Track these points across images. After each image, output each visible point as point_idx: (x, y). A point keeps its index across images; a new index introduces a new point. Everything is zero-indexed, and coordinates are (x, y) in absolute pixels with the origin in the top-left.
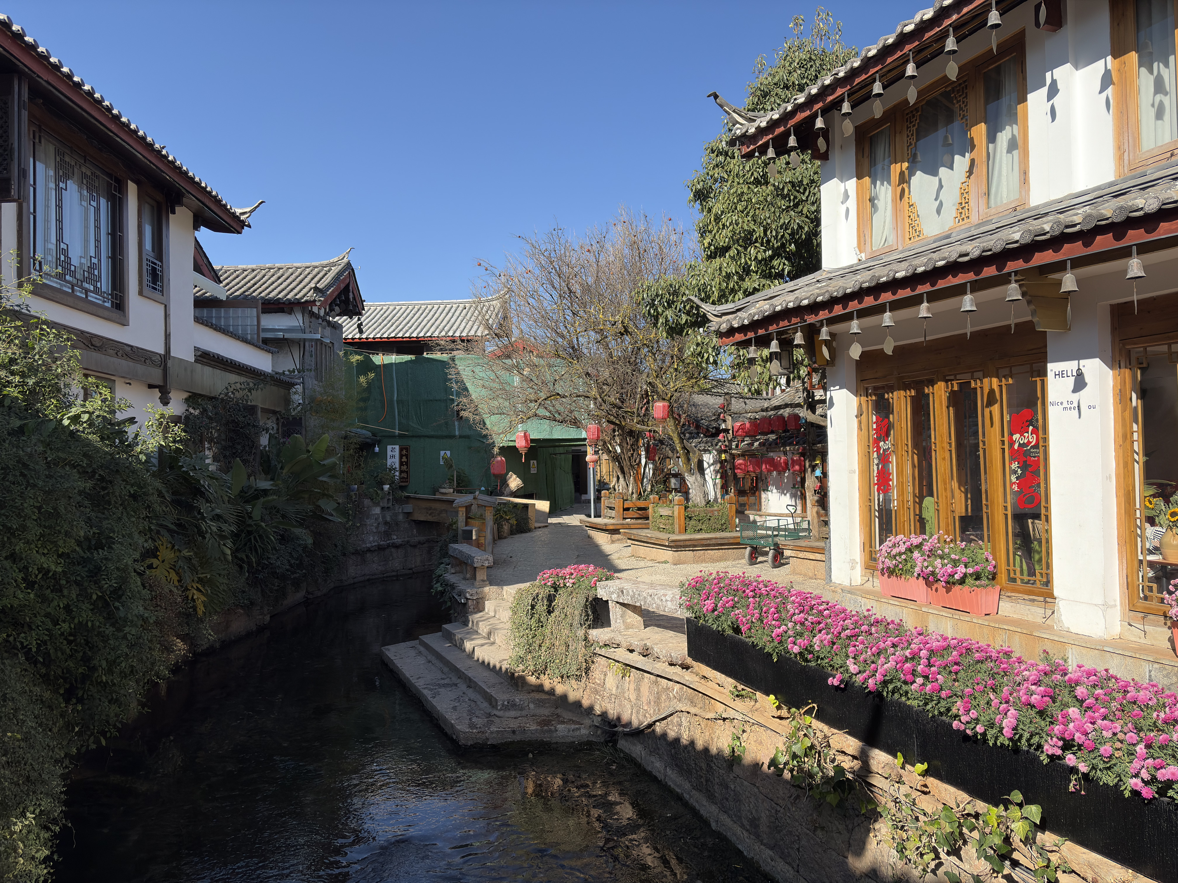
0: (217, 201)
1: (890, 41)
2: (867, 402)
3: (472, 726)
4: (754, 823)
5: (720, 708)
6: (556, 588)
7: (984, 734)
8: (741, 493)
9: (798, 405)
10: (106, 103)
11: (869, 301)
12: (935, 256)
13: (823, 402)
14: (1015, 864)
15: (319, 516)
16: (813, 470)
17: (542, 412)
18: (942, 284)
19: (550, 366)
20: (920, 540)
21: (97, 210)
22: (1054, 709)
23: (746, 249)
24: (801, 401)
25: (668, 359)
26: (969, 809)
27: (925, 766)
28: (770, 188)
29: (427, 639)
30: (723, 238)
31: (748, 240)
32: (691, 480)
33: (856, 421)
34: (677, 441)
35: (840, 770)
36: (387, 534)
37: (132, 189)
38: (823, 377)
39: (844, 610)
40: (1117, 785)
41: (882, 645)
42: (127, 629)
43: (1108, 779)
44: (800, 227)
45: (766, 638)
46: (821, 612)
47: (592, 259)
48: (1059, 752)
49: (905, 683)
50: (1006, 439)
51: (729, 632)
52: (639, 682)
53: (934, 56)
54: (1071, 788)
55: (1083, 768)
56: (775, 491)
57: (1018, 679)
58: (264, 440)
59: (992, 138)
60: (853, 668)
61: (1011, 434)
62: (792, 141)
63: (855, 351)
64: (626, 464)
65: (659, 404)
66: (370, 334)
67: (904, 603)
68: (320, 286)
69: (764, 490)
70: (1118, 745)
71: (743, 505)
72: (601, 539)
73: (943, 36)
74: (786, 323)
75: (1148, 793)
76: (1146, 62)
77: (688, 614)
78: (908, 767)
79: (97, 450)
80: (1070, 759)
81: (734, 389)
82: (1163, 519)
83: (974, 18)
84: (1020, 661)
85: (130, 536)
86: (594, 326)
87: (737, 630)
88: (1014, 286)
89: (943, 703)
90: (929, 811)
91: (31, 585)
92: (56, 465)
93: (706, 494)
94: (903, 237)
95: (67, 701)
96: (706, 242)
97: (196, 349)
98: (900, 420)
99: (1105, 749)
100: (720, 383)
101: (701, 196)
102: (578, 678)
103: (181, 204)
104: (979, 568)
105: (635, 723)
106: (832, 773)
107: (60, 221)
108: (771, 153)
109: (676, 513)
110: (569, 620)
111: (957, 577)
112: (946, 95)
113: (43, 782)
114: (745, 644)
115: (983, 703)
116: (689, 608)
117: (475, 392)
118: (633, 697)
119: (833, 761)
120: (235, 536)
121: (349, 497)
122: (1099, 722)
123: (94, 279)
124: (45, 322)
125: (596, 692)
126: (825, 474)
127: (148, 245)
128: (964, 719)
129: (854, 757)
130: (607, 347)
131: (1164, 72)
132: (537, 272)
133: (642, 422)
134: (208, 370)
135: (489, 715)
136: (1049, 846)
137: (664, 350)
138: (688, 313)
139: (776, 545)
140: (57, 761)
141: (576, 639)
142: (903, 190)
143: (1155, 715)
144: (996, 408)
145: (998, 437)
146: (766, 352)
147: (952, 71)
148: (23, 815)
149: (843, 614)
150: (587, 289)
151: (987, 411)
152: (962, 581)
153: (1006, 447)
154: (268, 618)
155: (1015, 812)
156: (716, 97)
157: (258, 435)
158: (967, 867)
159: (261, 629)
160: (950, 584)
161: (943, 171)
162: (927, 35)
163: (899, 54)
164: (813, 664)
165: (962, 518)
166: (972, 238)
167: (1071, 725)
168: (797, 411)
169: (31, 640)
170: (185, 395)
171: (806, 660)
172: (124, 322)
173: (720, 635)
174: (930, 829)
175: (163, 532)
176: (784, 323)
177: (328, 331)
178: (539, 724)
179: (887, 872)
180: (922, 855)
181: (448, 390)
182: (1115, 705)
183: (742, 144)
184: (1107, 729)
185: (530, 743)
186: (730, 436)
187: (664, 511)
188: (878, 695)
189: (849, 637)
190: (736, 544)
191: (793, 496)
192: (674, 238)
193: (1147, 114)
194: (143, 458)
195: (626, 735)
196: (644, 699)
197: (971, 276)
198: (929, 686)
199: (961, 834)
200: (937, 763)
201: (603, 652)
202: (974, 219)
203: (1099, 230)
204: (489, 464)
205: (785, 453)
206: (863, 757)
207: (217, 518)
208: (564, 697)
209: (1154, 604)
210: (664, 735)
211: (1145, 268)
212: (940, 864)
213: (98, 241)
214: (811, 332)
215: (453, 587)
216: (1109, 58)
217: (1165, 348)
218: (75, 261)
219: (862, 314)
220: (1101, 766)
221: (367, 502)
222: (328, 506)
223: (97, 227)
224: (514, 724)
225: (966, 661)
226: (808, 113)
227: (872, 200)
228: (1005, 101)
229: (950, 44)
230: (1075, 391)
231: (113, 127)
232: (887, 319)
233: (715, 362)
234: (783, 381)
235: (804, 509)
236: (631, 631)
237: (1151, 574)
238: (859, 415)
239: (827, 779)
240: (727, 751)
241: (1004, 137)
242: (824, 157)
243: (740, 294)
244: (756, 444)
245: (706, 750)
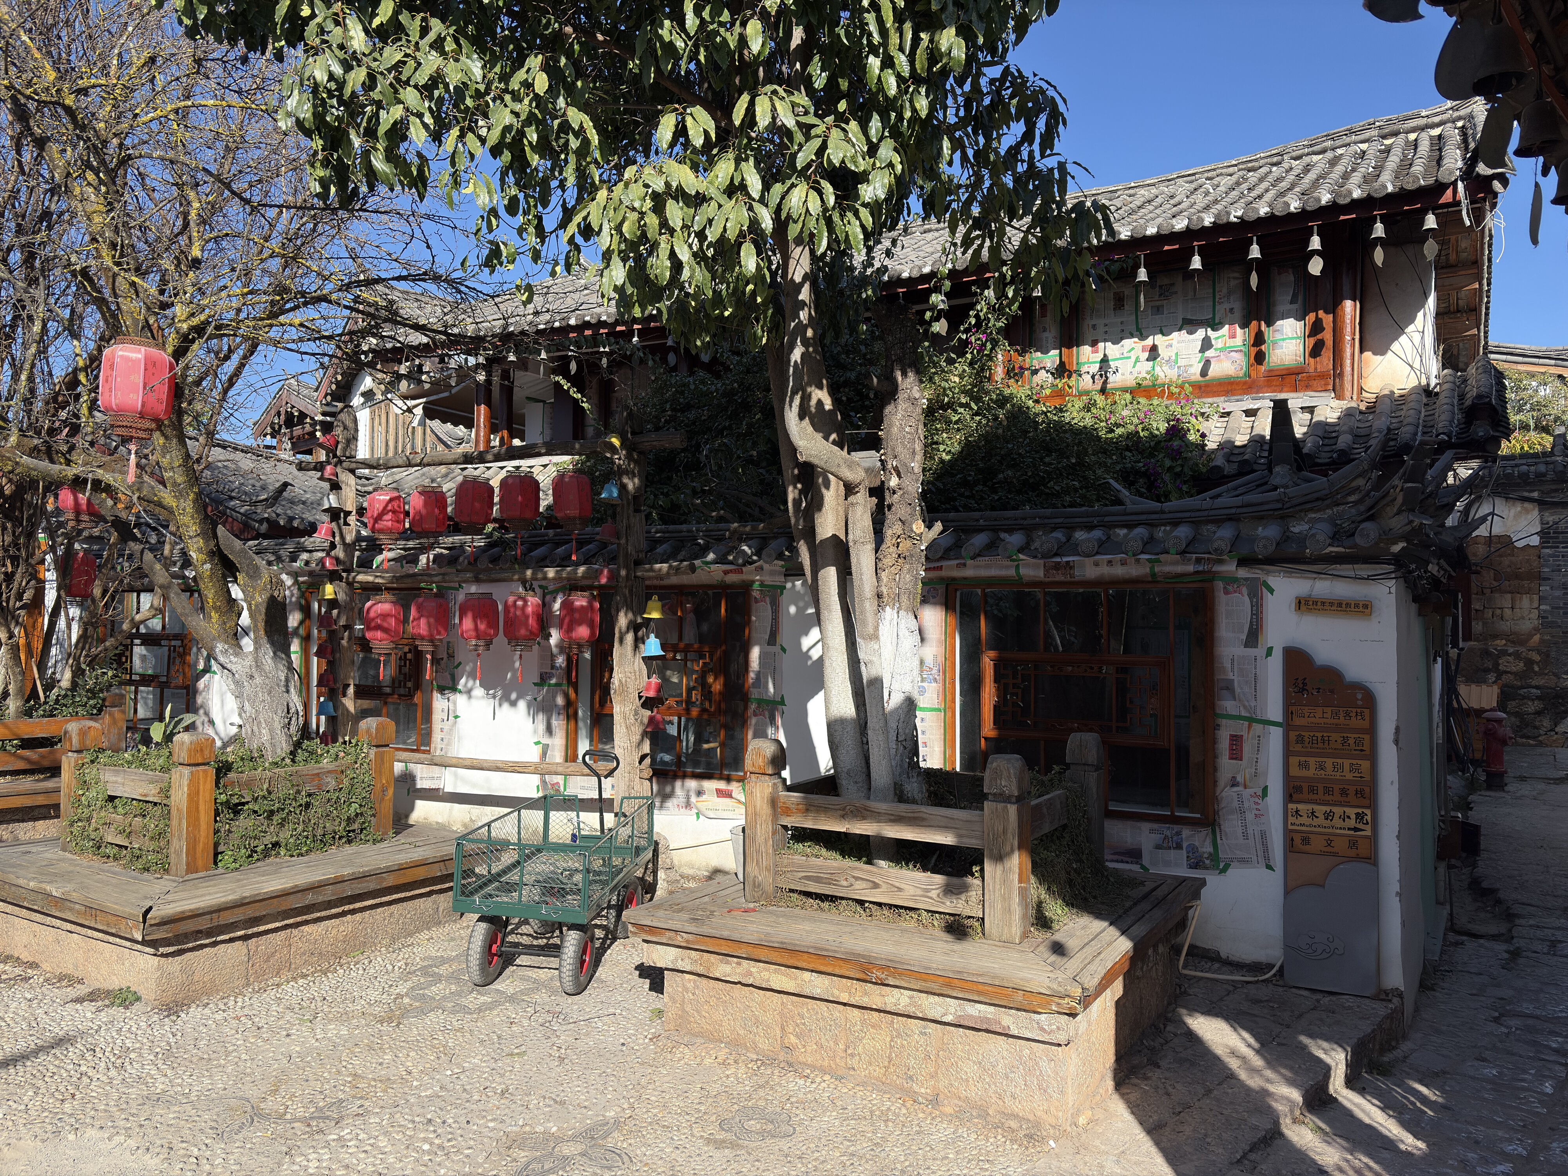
16: (639, 641)
56: (479, 692)
69: (442, 690)
109: (179, 797)
186: (351, 531)
205: (540, 586)
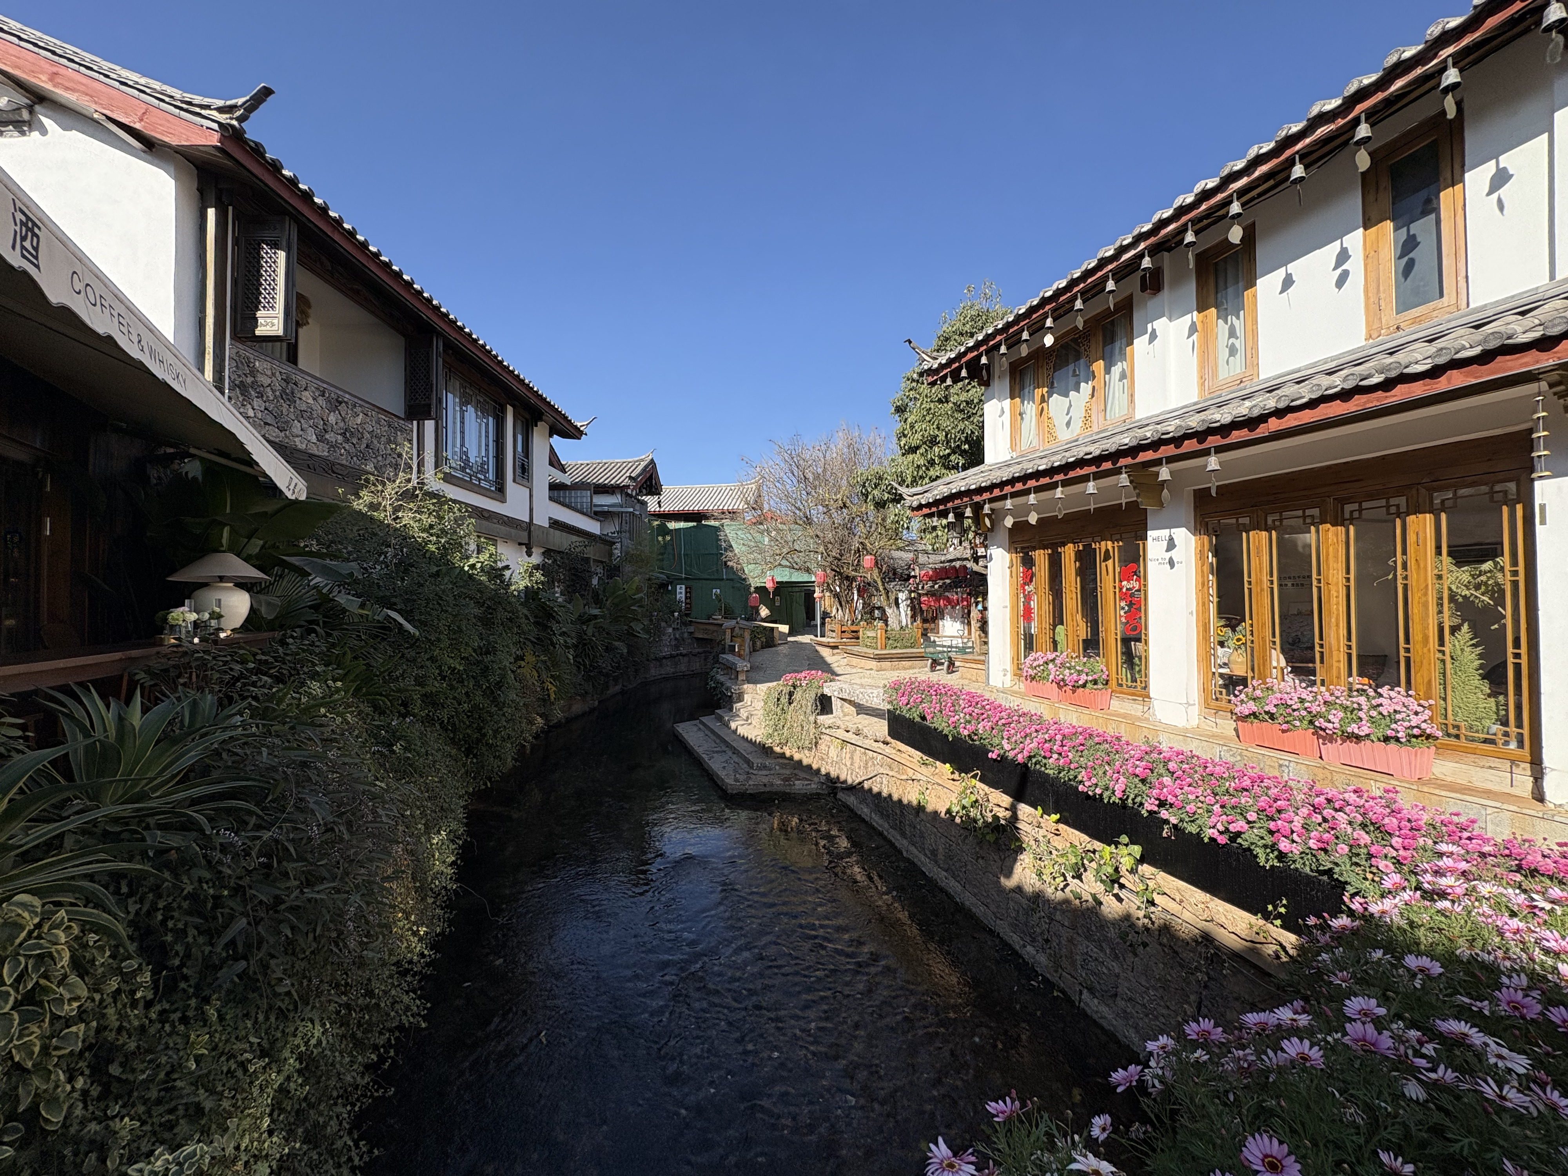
0: (565, 418)
1: (1035, 303)
2: (1017, 558)
3: (736, 780)
4: (934, 853)
5: (910, 772)
6: (795, 687)
7: (1101, 795)
8: (925, 621)
9: (967, 559)
10: (494, 353)
11: (1019, 486)
12: (1067, 454)
13: (985, 557)
14: (1122, 886)
15: (631, 634)
17: (784, 562)
18: (1072, 474)
19: (790, 530)
20: (1054, 656)
21: (487, 425)
22: (1152, 778)
23: (931, 448)
24: (968, 556)
25: (874, 526)
26: (1089, 847)
27: (1058, 816)
28: (951, 405)
29: (704, 719)
30: (915, 439)
31: (933, 442)
32: (889, 611)
33: (1008, 571)
34: (880, 584)
35: (996, 818)
36: (677, 647)
37: (510, 410)
38: (986, 539)
39: (1000, 706)
40: (1198, 833)
41: (1028, 731)
42: (505, 709)
43: (1192, 829)
44: (972, 432)
45: (944, 724)
46: (983, 707)
47: (821, 455)
48: (1156, 809)
49: (1045, 757)
50: (1117, 585)
51: (918, 719)
52: (852, 753)
53: (1066, 313)
54: (1164, 835)
55: (1174, 820)
56: (949, 619)
57: (1126, 756)
58: (595, 581)
59: (1108, 371)
60: (1007, 747)
61: (1121, 581)
62: (964, 373)
63: (1009, 522)
64: (843, 600)
65: (868, 557)
66: (666, 508)
67: (1041, 700)
68: (633, 475)
69: (941, 619)
70: (1200, 805)
71: (925, 630)
72: (825, 652)
73: (1073, 299)
74: (959, 501)
75: (1222, 840)
76: (1223, 315)
77: (889, 707)
78: (1045, 816)
79: (486, 587)
80: (1164, 814)
81: (921, 547)
82: (1230, 643)
83: (1095, 286)
84: (1128, 744)
85: (507, 646)
86: (822, 502)
87: (923, 718)
88: (1124, 476)
89: (1072, 772)
90: (1060, 848)
91: (444, 678)
92: (460, 597)
93: (900, 622)
94: (1044, 440)
95: (467, 756)
96: (902, 444)
97: (550, 518)
98: (1040, 571)
99: (1190, 808)
100: (911, 543)
101: (900, 410)
102: (810, 749)
103: (541, 420)
104: (1095, 676)
105: (850, 781)
106: (990, 820)
107: (462, 432)
108: (949, 381)
109: (879, 635)
110: (804, 709)
111: (1080, 683)
112: (1075, 340)
113: (452, 811)
114: (929, 728)
115: (1101, 773)
116: (890, 702)
117: (737, 548)
118: (848, 764)
119: (991, 811)
120: (575, 646)
121: (651, 620)
122: (1186, 788)
123: (485, 472)
124: (451, 500)
125: (823, 759)
126: (985, 609)
127: (520, 449)
128: (1087, 784)
129: (1007, 809)
130: (831, 517)
131: (1236, 322)
132: (782, 465)
133: (855, 570)
134: (558, 533)
135: (748, 773)
136: (1147, 875)
137: (871, 519)
138: (889, 493)
139: (950, 658)
140: (460, 797)
141: (809, 722)
142: (1042, 409)
143: (1227, 784)
144: (1110, 563)
145: (1112, 584)
146: (944, 522)
147: (1080, 323)
148: (439, 832)
149: (999, 708)
150: (817, 477)
151: (1103, 564)
152: (1084, 686)
153: (1117, 590)
154: (596, 703)
155: (1124, 851)
156: (910, 342)
157: (591, 577)
158: (1086, 887)
159: (592, 710)
160: (1075, 688)
161: (1072, 394)
162: (1062, 299)
163: (1041, 312)
164: (977, 743)
165: (1084, 641)
166: (1094, 442)
167: (1165, 790)
168: (965, 563)
169: (444, 715)
170: (543, 550)
171: (973, 740)
172: (503, 500)
173: (911, 722)
174: (1061, 860)
175: (528, 643)
176: (957, 502)
177: (638, 506)
178: (782, 780)
179: (1028, 889)
180: (1054, 878)
181: (719, 547)
182: (1197, 776)
183: (928, 375)
184: (1191, 793)
185: (776, 793)
186: (918, 580)
187: (871, 634)
188: (1025, 765)
189: (1004, 725)
190: (921, 657)
191: (963, 622)
192: (878, 441)
193: (1223, 353)
194: (516, 593)
195: (843, 789)
196: (856, 765)
197: (1093, 469)
198: (1062, 761)
199: (1083, 864)
200: (1067, 814)
201: (827, 731)
202: (1095, 429)
203: (1186, 436)
204: (747, 599)
205: (957, 593)
206: (1013, 809)
207: (563, 634)
208: (800, 762)
209: (1224, 704)
210: (870, 790)
211: (1220, 463)
212: (1067, 885)
213: (487, 445)
214: (977, 508)
215: (722, 684)
216: (1195, 313)
217: (1234, 521)
218: (472, 460)
219: (1014, 495)
220: (1187, 819)
221: (663, 624)
222: (637, 627)
223: (487, 437)
224: (765, 780)
225: (1089, 743)
226: (976, 353)
227: (1021, 414)
228: (1117, 345)
229: (1078, 305)
230: (1168, 550)
231: (498, 369)
232: (1032, 498)
233: (908, 528)
234: (956, 541)
235: (970, 633)
236: (847, 718)
237: (1221, 682)
238: (1011, 567)
239: (986, 824)
240: (915, 803)
241: (1116, 370)
242: (987, 384)
243: (927, 480)
244: (936, 586)
245: (900, 801)
